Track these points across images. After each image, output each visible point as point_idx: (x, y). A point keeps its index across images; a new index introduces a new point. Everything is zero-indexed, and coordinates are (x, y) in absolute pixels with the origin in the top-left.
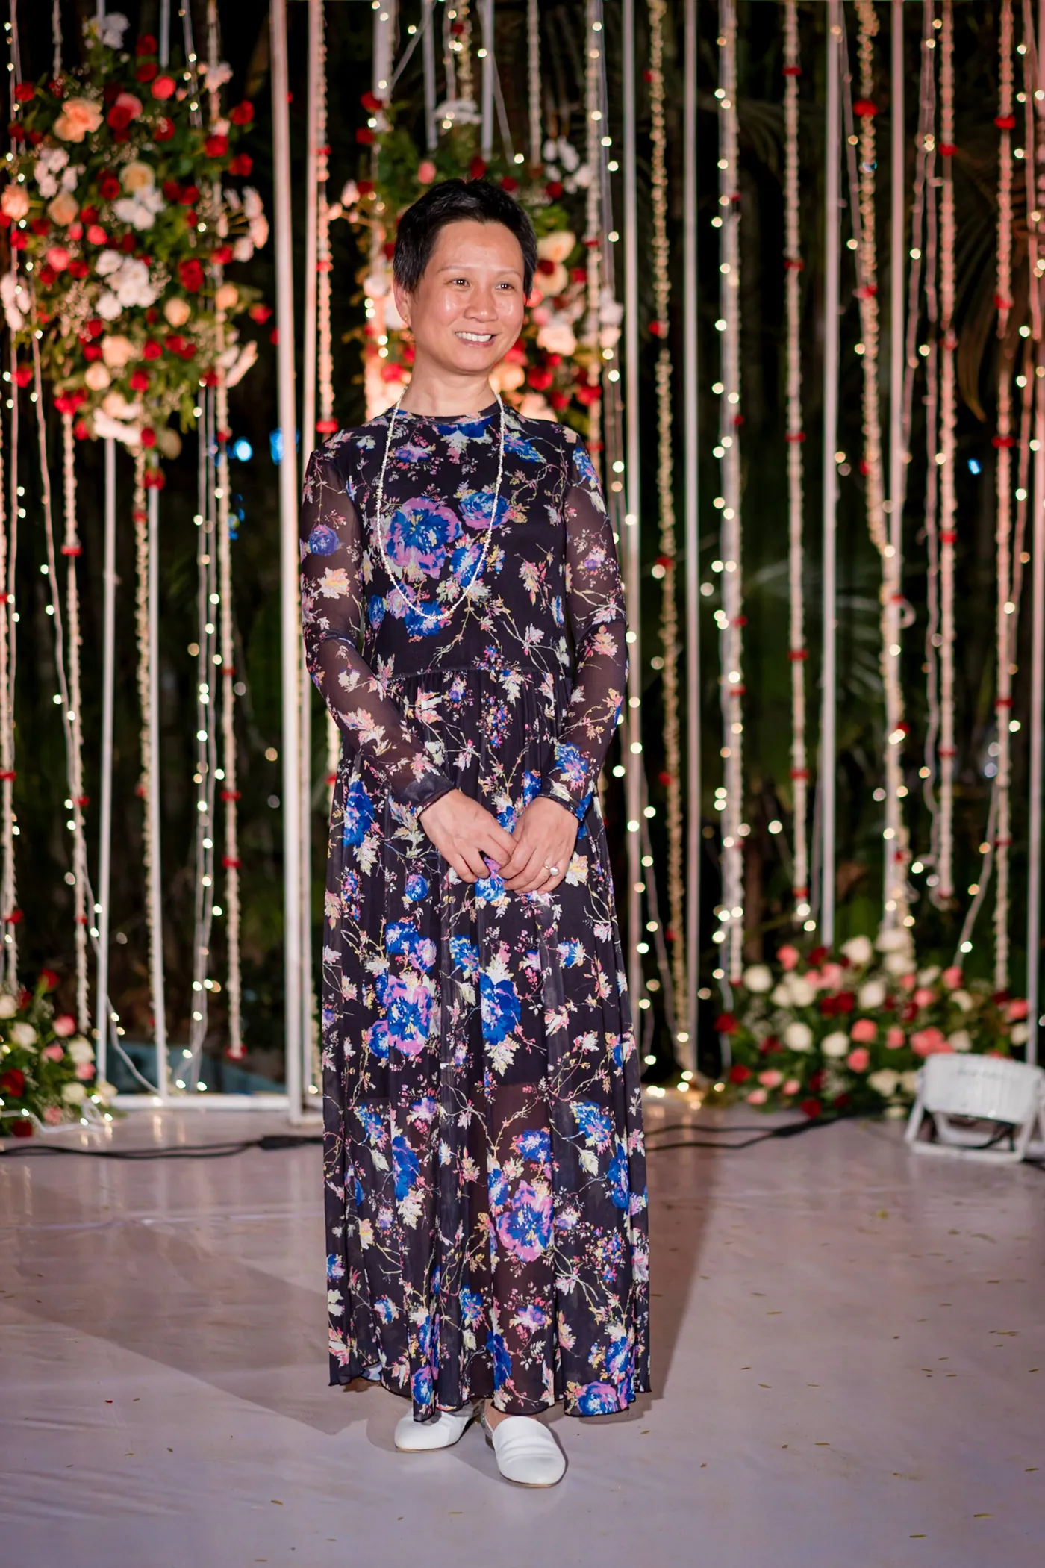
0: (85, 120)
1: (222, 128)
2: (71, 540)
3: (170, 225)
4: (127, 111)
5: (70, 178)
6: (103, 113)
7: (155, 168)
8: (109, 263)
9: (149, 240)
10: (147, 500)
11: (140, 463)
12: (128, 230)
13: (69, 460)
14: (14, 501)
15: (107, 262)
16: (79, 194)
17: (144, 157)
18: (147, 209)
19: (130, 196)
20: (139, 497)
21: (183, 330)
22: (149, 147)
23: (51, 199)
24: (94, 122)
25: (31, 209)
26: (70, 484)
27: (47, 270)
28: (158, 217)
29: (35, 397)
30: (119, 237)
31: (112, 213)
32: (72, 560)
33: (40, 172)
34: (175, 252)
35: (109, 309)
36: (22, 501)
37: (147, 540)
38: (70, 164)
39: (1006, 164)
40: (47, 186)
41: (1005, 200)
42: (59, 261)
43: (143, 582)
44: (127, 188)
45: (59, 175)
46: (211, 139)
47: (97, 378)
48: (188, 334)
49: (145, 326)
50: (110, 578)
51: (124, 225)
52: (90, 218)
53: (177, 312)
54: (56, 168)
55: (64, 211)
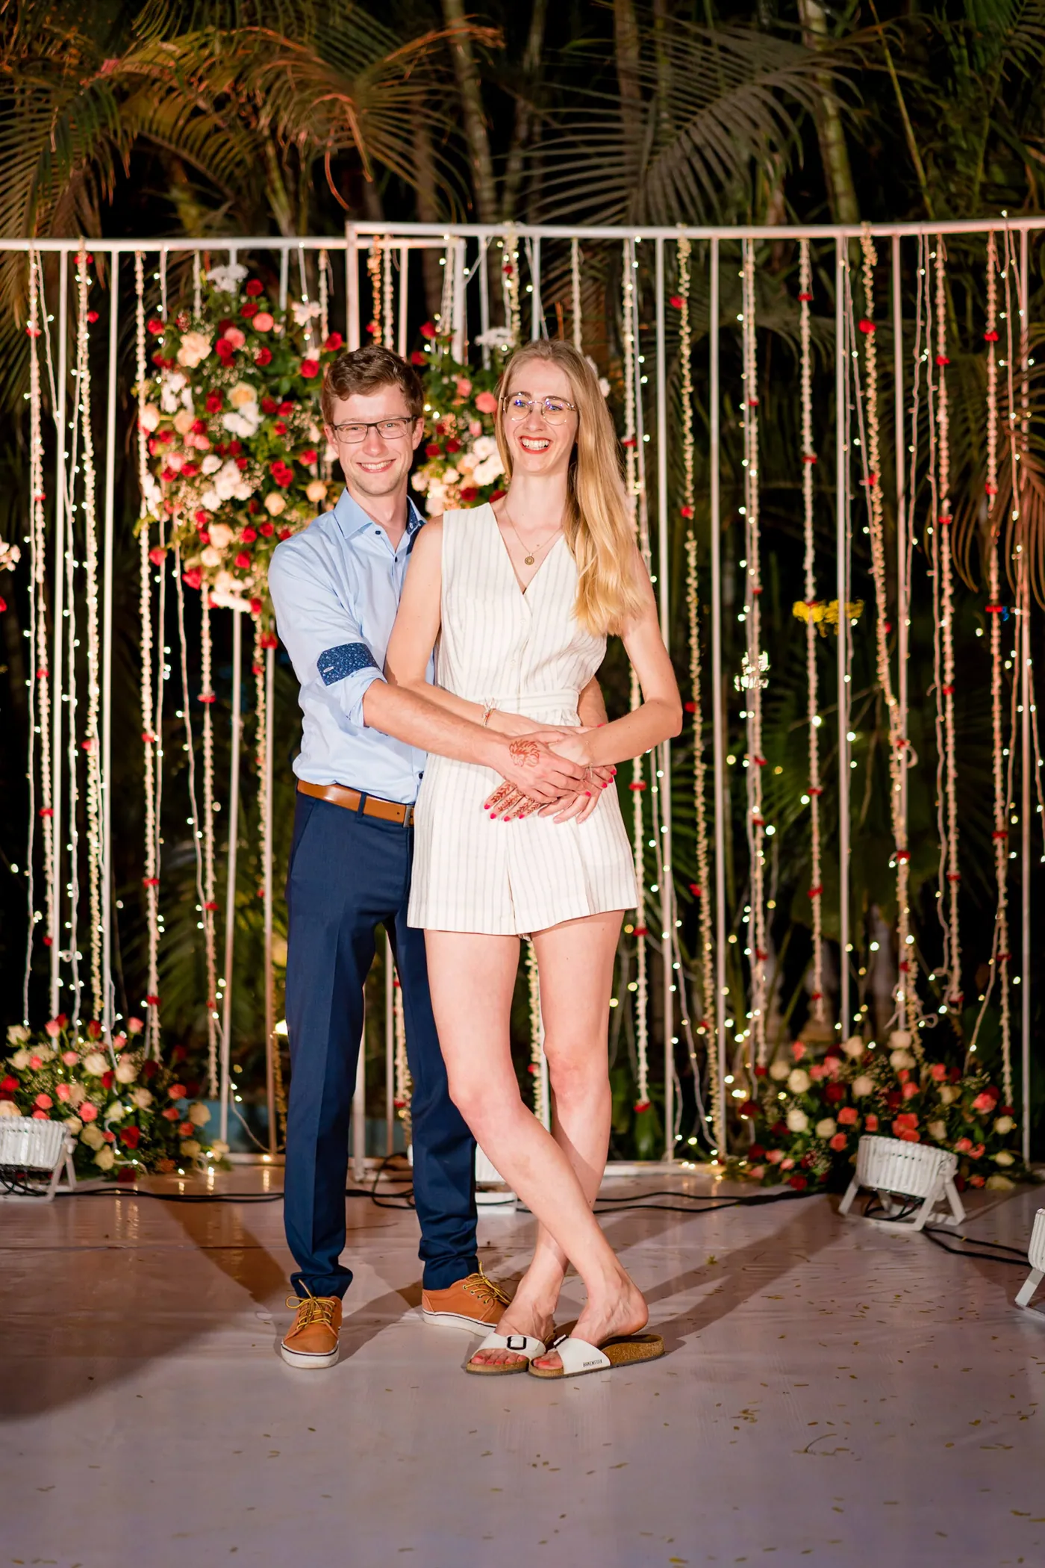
0: (195, 350)
1: (313, 354)
2: (207, 690)
3: (266, 434)
4: (229, 344)
5: (187, 397)
6: (214, 345)
7: (258, 388)
8: (212, 465)
9: (253, 446)
10: (264, 656)
11: (259, 626)
12: (234, 438)
13: (206, 624)
14: (162, 658)
15: (210, 464)
16: (196, 412)
17: (249, 379)
18: (250, 423)
19: (235, 411)
20: (258, 653)
21: (280, 519)
22: (251, 371)
23: (175, 414)
24: (205, 351)
25: (162, 423)
26: (207, 643)
27: (168, 473)
28: (260, 427)
29: (176, 573)
30: (226, 444)
31: (221, 426)
32: (208, 706)
33: (165, 392)
34: (273, 457)
35: (212, 501)
36: (168, 659)
37: (264, 689)
38: (186, 386)
39: (992, 370)
40: (170, 403)
41: (991, 401)
42: (176, 464)
43: (262, 722)
44: (234, 405)
45: (178, 395)
46: (306, 364)
47: (210, 558)
48: (285, 521)
49: (247, 516)
50: (237, 722)
51: (230, 434)
52: (201, 428)
53: (275, 503)
54: (176, 390)
55: (184, 422)
